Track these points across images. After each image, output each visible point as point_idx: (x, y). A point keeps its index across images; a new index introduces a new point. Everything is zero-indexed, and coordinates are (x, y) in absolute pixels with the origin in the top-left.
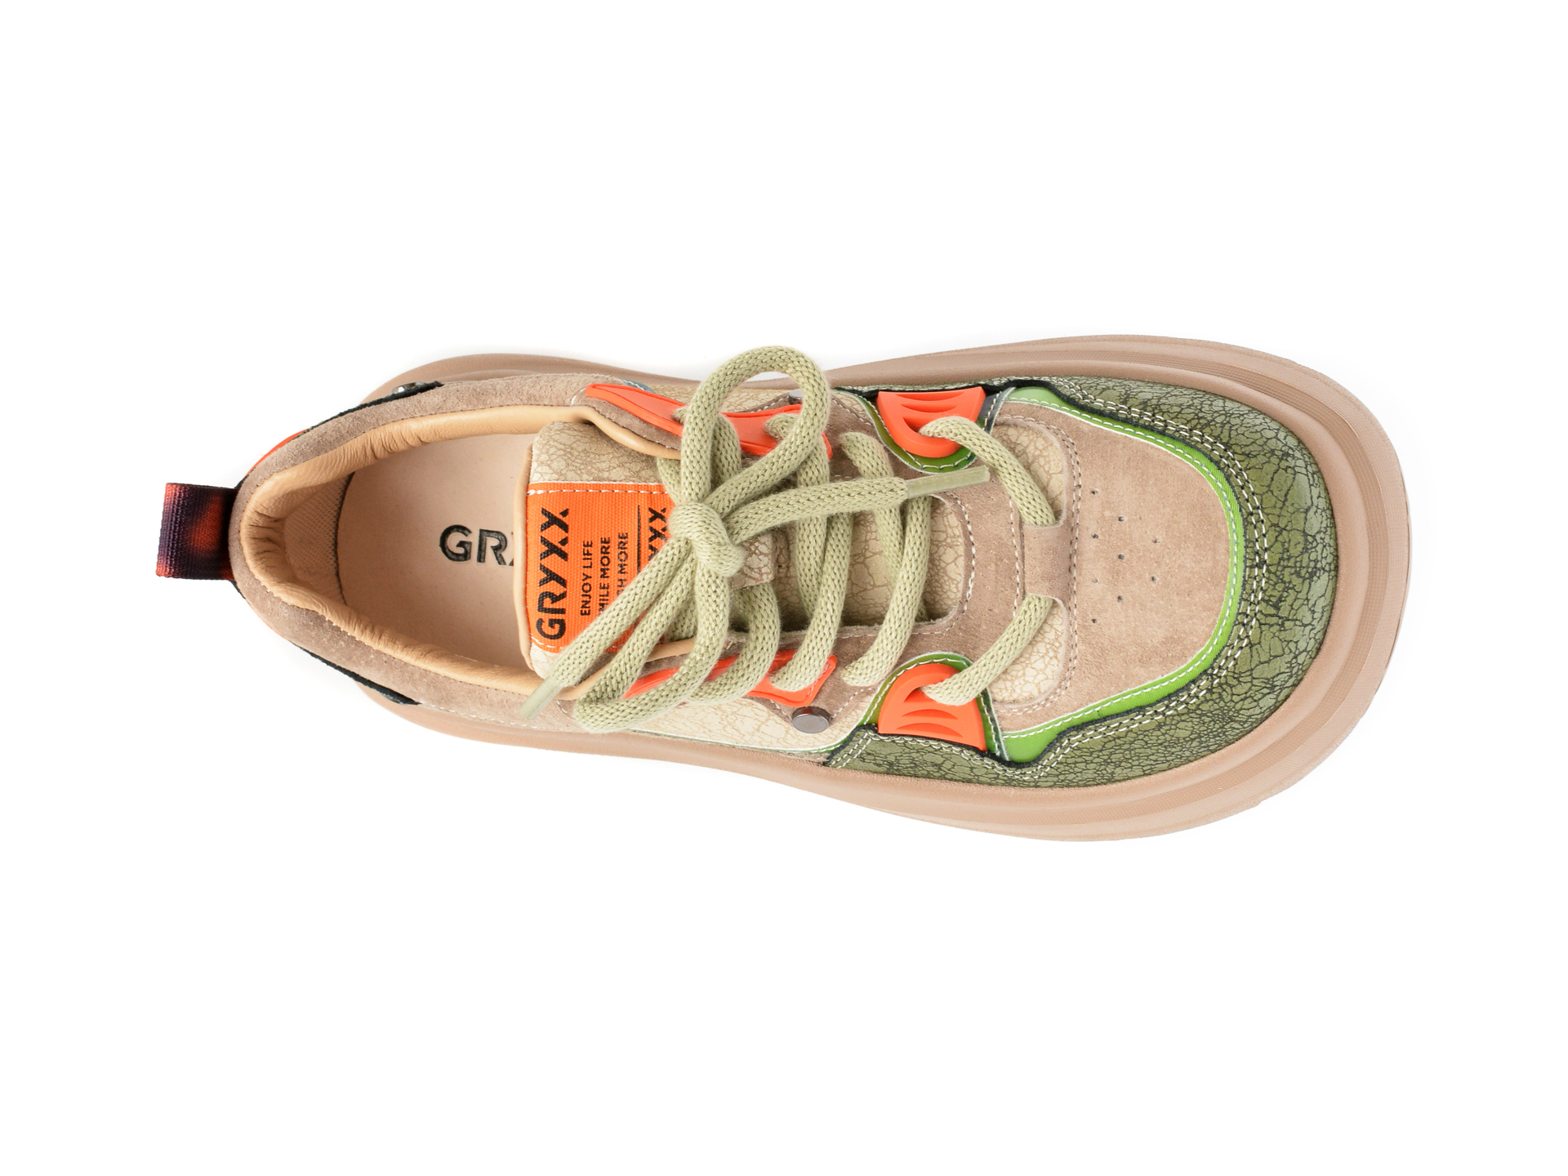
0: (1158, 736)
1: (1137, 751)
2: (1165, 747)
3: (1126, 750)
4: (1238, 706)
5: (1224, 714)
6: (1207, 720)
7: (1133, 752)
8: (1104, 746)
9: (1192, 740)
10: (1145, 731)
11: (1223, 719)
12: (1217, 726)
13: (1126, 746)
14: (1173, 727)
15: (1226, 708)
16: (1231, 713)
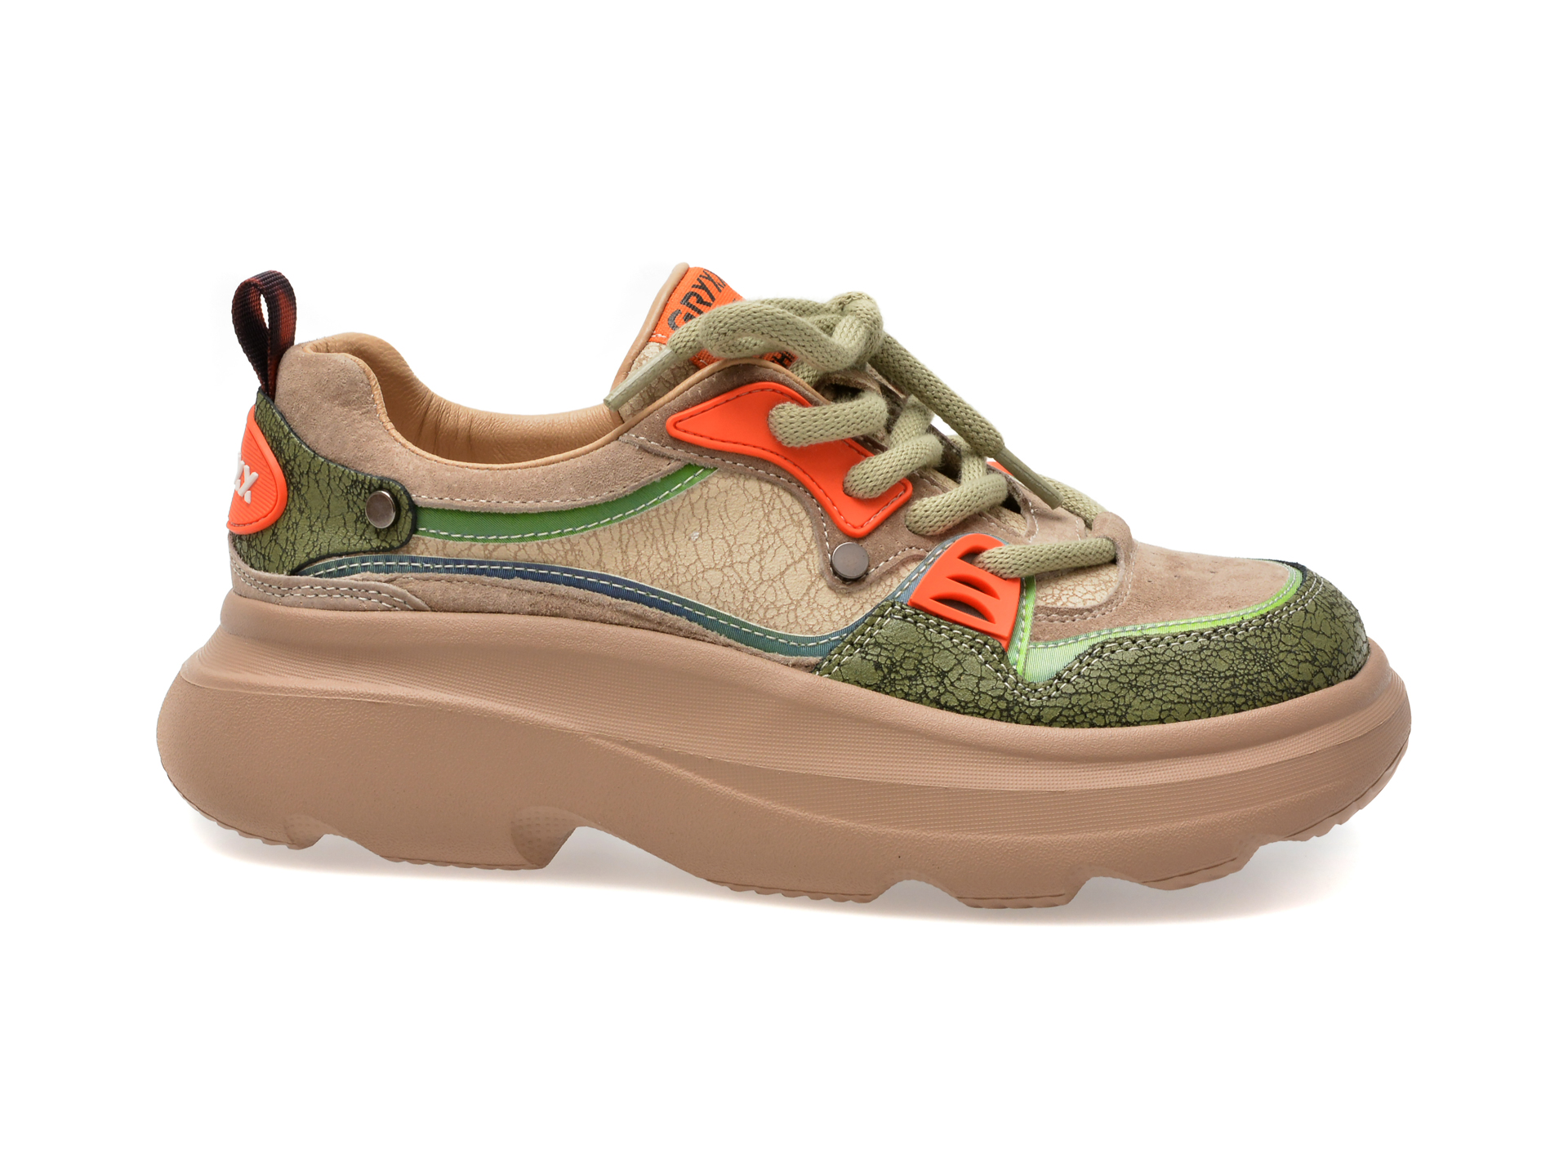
0: (1195, 662)
1: (1167, 676)
2: (1197, 678)
3: (1157, 672)
4: (1281, 656)
5: (1266, 658)
6: (1249, 657)
7: (1162, 677)
8: (1136, 661)
9: (1227, 678)
10: (1184, 652)
11: (1264, 662)
12: (1255, 669)
13: (1160, 667)
14: (1215, 654)
15: (1270, 652)
16: (1272, 661)
